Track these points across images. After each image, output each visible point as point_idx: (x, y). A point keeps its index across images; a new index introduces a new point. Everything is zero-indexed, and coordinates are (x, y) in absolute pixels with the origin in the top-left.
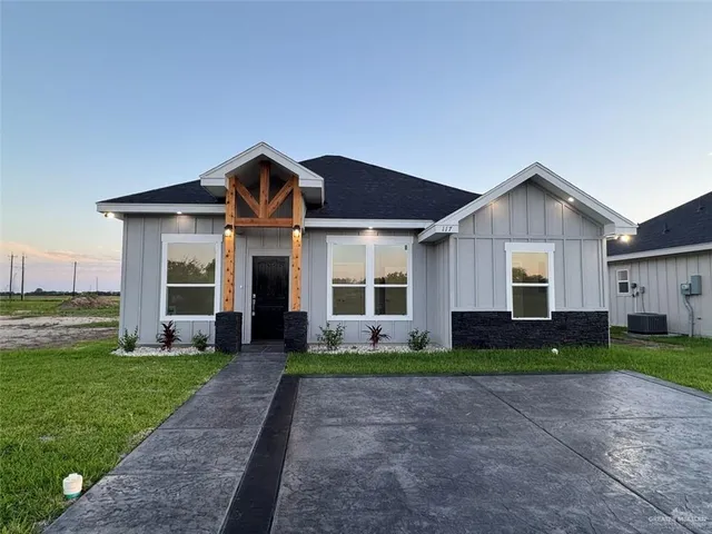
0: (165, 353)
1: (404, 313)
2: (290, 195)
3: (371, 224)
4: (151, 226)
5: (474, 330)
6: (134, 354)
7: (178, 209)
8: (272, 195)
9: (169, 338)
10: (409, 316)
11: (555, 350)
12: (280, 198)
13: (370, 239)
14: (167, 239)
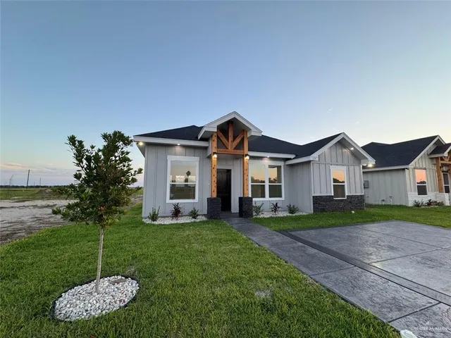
0: (174, 221)
1: (281, 197)
2: (243, 139)
3: (269, 155)
4: (161, 151)
5: (321, 204)
6: (156, 223)
7: (179, 142)
8: (234, 138)
9: (177, 213)
10: (283, 198)
11: (353, 212)
12: (238, 140)
13: (267, 162)
14: (170, 158)
